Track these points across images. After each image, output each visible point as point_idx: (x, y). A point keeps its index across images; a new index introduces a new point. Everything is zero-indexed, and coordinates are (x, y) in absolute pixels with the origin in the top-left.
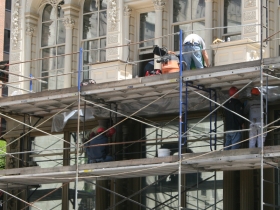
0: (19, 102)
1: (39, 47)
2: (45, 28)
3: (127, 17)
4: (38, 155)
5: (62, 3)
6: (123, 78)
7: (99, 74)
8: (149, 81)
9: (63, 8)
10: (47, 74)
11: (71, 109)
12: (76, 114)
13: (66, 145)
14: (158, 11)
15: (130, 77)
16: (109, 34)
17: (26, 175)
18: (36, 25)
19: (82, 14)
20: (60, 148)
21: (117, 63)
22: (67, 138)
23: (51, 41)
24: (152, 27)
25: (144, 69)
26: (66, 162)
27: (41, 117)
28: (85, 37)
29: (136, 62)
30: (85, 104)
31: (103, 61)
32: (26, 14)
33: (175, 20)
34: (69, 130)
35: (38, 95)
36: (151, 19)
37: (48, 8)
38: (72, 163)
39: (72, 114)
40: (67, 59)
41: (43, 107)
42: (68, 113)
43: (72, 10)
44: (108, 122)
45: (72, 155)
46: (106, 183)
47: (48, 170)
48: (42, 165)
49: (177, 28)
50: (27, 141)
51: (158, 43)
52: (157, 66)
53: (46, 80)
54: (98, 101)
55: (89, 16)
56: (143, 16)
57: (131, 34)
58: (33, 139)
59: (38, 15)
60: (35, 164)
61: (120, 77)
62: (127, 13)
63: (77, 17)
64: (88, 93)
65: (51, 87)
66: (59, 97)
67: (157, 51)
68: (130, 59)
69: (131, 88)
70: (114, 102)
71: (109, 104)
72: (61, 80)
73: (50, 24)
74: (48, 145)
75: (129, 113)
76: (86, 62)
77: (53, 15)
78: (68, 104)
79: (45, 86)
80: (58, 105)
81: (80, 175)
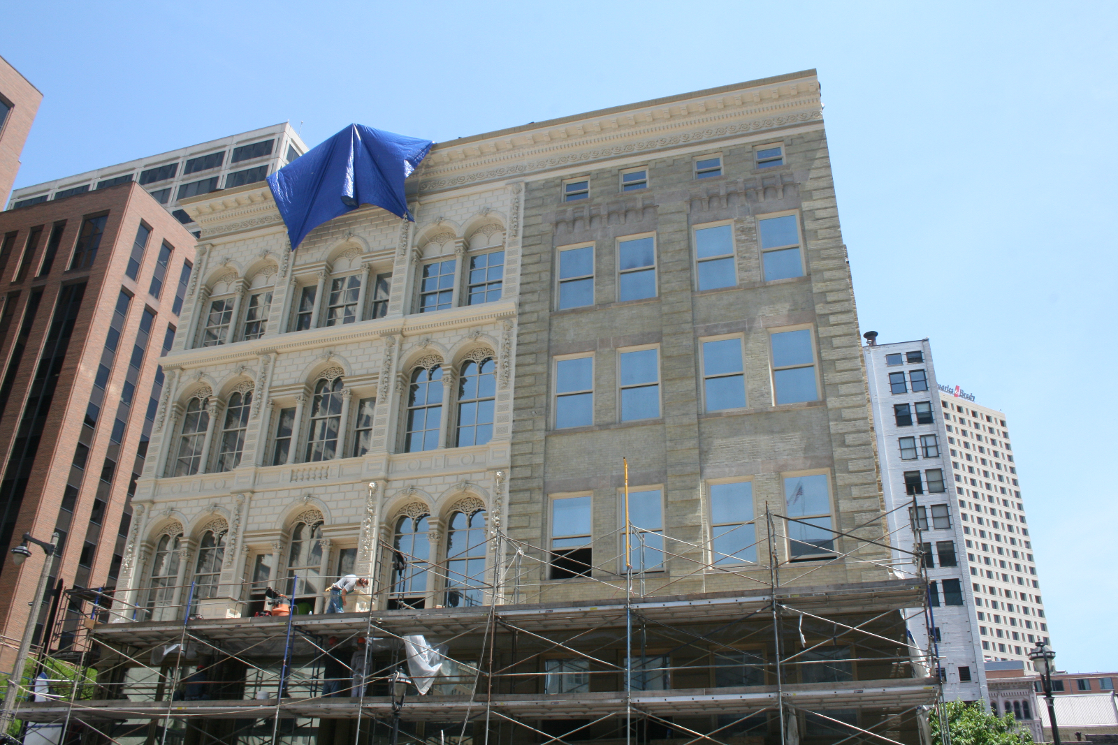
0: (120, 630)
1: (149, 576)
2: (160, 557)
3: (244, 557)
4: (129, 688)
5: (181, 535)
6: (232, 616)
7: (207, 610)
8: (258, 622)
9: (181, 540)
10: (153, 604)
11: (172, 643)
12: (178, 648)
13: (162, 679)
14: (276, 554)
15: (239, 615)
16: (223, 571)
17: (113, 708)
18: (150, 554)
19: (199, 548)
20: (155, 682)
21: (227, 601)
22: (164, 672)
23: (162, 572)
24: (267, 570)
25: (255, 609)
26: (159, 697)
27: (139, 648)
28: (198, 571)
29: (247, 601)
30: (189, 639)
31: (213, 597)
32: (142, 542)
33: (291, 565)
34: (167, 664)
35: (141, 625)
36: (266, 561)
37: (165, 538)
38: (165, 698)
39: (173, 648)
40: (177, 592)
41: (144, 638)
42: (169, 646)
43: (189, 543)
44: (210, 659)
45: (166, 691)
46: (197, 722)
47: (138, 704)
48: (133, 699)
49: (291, 573)
50: (120, 672)
51: (271, 585)
52: (267, 608)
53: (151, 610)
54: (202, 637)
55: (206, 551)
56: (260, 557)
57: (245, 574)
58: (127, 669)
59: (154, 545)
60: (125, 697)
61: (229, 615)
62: (245, 553)
63: (194, 550)
64: (195, 627)
65: (156, 618)
66: (163, 628)
67: (270, 593)
68: (241, 598)
69: (239, 627)
70: (219, 640)
71: (214, 641)
72: (166, 612)
73: (164, 554)
74: (142, 678)
75: (233, 652)
76: (196, 596)
77: (169, 546)
78: (171, 636)
79: (149, 616)
80: (160, 637)
81: (172, 712)
